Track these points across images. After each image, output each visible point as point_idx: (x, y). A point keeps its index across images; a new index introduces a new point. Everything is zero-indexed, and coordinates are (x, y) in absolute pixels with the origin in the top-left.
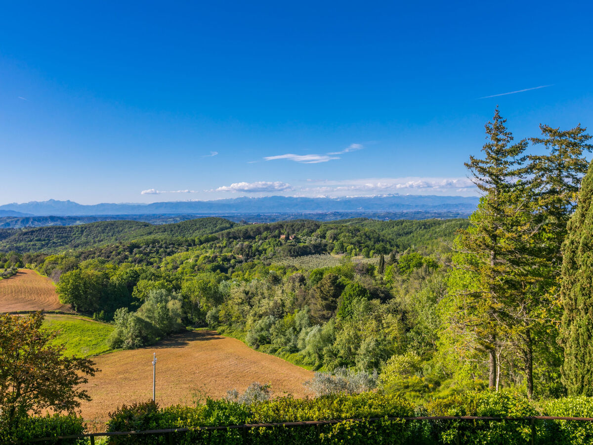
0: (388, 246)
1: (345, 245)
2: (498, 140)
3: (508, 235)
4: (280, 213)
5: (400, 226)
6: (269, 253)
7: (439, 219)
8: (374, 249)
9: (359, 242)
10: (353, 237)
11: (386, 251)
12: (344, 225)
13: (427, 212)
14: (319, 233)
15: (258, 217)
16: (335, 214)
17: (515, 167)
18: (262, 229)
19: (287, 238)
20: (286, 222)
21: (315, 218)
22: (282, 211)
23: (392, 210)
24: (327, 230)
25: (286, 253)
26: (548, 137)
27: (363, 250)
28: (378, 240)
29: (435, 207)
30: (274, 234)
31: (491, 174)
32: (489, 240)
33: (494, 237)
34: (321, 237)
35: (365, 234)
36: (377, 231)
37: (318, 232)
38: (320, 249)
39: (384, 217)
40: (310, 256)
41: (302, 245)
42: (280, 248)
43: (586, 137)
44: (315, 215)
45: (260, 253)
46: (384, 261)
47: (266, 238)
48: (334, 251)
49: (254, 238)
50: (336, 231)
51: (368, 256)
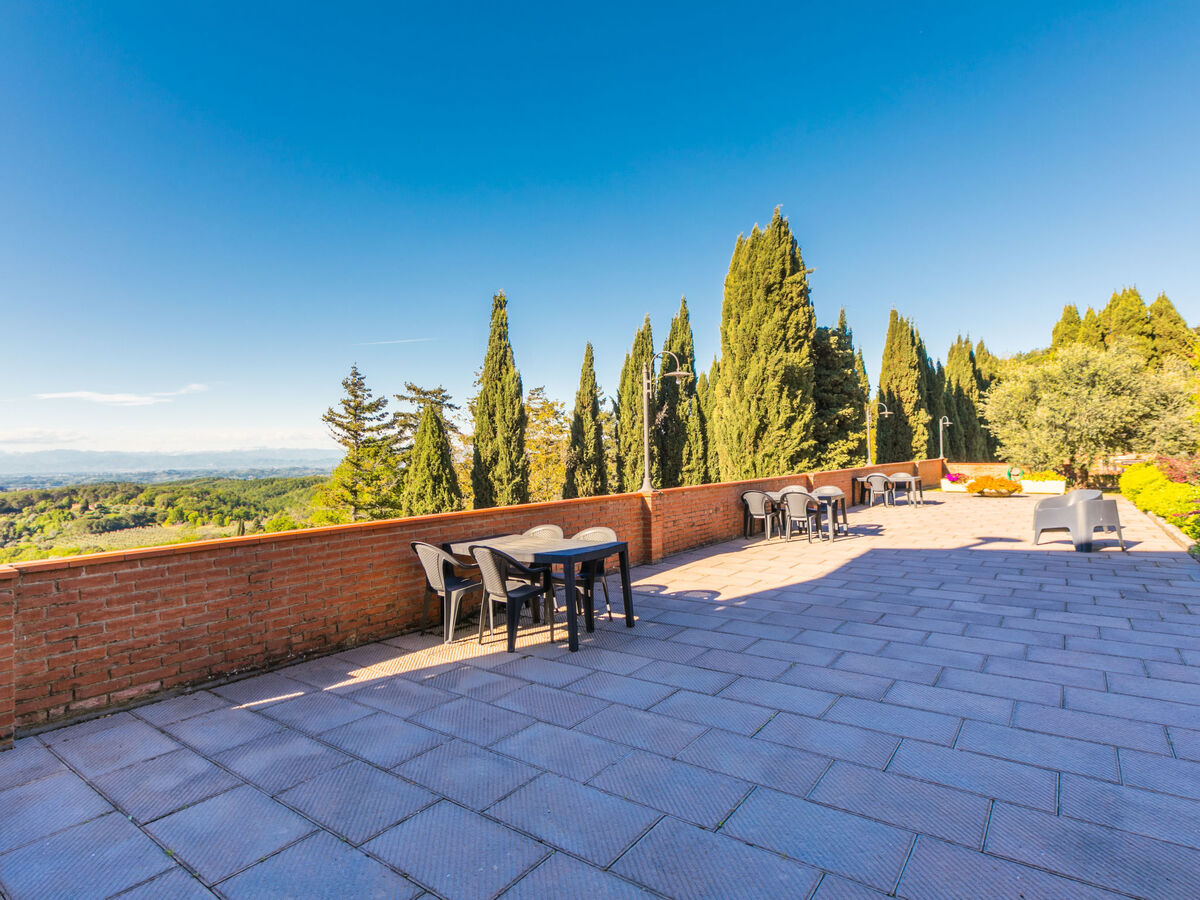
0: (253, 511)
1: (186, 512)
2: (356, 397)
3: (369, 489)
4: (70, 474)
5: (270, 485)
6: (50, 531)
7: (322, 476)
8: (231, 515)
9: (209, 508)
10: (198, 502)
11: (248, 517)
12: (184, 486)
13: (306, 469)
14: (144, 499)
15: (27, 480)
16: (169, 473)
17: (375, 423)
18: (35, 498)
19: (85, 508)
20: (83, 486)
21: (135, 480)
22: (73, 470)
23: (259, 466)
24: (157, 494)
25: (82, 530)
26: (413, 394)
27: (214, 517)
28: (237, 504)
29: (315, 462)
30: (58, 503)
31: (349, 430)
32: (350, 498)
33: (355, 493)
34: (145, 504)
35: (218, 497)
36: (236, 492)
37: (142, 497)
38: (142, 521)
39: (247, 475)
40: (126, 530)
41: (111, 516)
42: (71, 524)
43: (447, 397)
44: (135, 475)
45: (31, 532)
46: (244, 529)
47: (43, 511)
48: (167, 521)
49: (20, 511)
50: (170, 495)
51: (222, 524)
